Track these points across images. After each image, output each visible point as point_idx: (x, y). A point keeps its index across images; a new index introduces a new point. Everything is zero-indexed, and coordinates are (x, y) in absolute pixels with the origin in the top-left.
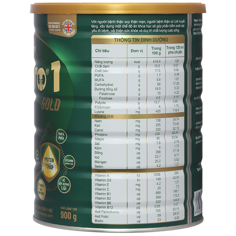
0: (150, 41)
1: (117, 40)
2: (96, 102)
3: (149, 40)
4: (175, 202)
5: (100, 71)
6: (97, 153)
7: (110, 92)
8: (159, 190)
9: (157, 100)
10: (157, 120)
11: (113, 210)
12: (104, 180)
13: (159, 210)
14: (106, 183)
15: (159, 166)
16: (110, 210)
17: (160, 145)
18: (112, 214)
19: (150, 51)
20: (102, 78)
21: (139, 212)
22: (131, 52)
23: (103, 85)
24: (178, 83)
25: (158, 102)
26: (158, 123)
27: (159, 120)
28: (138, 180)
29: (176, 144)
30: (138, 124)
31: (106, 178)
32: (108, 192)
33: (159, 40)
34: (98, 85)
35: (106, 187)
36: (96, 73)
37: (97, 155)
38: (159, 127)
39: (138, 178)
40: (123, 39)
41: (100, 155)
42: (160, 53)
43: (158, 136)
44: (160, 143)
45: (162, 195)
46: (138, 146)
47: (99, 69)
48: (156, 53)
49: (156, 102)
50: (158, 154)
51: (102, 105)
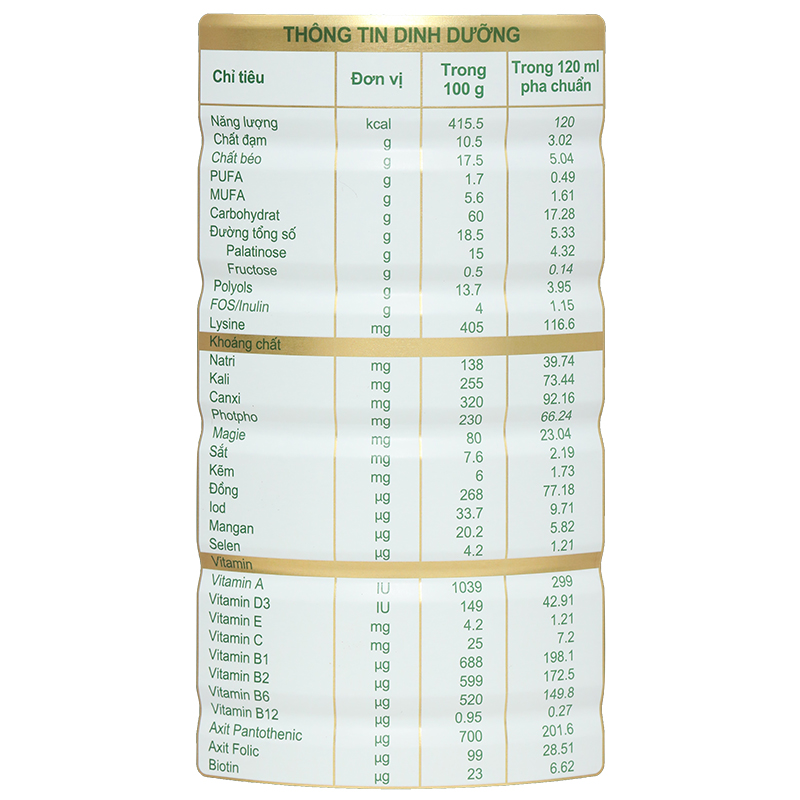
0: (434, 38)
1: (293, 32)
2: (218, 283)
3: (431, 34)
4: (556, 703)
5: (231, 159)
6: (217, 490)
7: (265, 243)
8: (475, 653)
9: (472, 281)
10: (468, 364)
11: (277, 726)
12: (242, 602)
13: (475, 736)
14: (249, 612)
15: (474, 550)
16: (265, 724)
17: (479, 466)
18: (274, 741)
19: (436, 79)
20: (237, 185)
21: (384, 741)
22: (354, 83)
23: (240, 215)
24: (572, 212)
25: (473, 289)
26: (468, 374)
27: (479, 365)
28: (379, 606)
29: (558, 463)
30: (380, 376)
31: (249, 593)
32: (258, 649)
33: (475, 35)
34: (223, 215)
35: (249, 630)
36: (218, 167)
37: (218, 499)
38: (475, 393)
39: (382, 598)
40: (320, 30)
41: (227, 498)
42: (479, 90)
43: (474, 429)
44: (479, 457)
45: (491, 671)
46: (381, 469)
47: (226, 149)
48: (462, 89)
49: (463, 290)
50: (473, 504)
51: (237, 296)
